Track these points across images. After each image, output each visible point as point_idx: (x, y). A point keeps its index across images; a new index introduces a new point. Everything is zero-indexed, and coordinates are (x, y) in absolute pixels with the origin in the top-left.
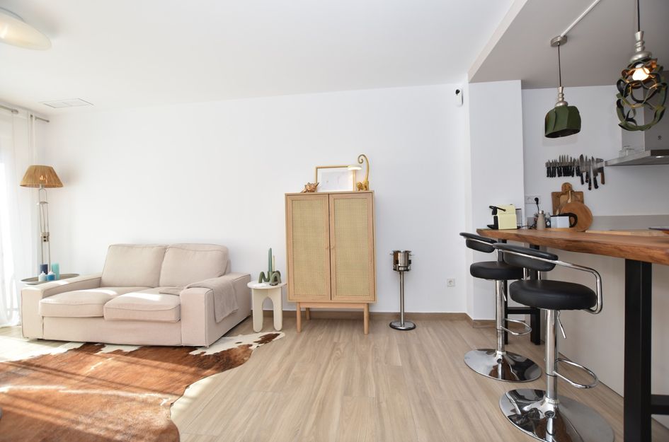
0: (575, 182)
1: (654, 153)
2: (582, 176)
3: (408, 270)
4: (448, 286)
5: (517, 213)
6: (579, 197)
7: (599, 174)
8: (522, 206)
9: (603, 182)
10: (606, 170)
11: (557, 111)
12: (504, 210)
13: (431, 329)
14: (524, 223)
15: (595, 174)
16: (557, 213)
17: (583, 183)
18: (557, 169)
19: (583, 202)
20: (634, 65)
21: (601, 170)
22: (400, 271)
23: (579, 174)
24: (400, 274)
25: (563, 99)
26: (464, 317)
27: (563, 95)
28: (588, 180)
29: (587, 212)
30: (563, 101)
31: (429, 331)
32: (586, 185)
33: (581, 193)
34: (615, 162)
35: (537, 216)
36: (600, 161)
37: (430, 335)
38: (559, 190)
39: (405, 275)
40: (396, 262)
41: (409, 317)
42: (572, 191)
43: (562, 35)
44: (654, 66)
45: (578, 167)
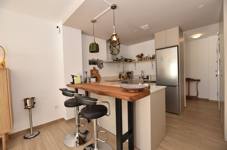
0: (96, 66)
1: (114, 60)
2: (98, 65)
3: (33, 107)
4: (55, 109)
5: (81, 77)
6: (97, 71)
7: (102, 65)
8: (82, 75)
9: (103, 67)
10: (103, 64)
11: (93, 44)
12: (76, 77)
13: (47, 131)
14: (83, 81)
15: (101, 65)
16: (92, 77)
17: (98, 67)
18: (92, 62)
19: (98, 73)
20: (113, 35)
21: (102, 64)
22: (29, 109)
23: (97, 64)
24: (29, 110)
25: (94, 40)
26: (63, 119)
27: (94, 39)
28: (99, 67)
29: (99, 76)
30: (94, 41)
31: (46, 133)
32: (99, 68)
33: (98, 70)
34: (105, 62)
35: (87, 78)
36: (102, 61)
37: (47, 134)
38: (92, 69)
39: (32, 110)
40: (26, 104)
41: (35, 129)
42: (96, 70)
43: (94, 19)
44: (118, 37)
45: (97, 62)
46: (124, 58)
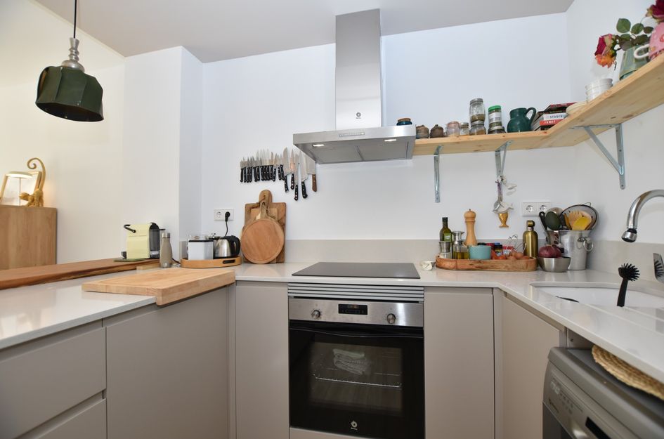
0: (276, 188)
9: (315, 189)
12: (134, 231)
17: (287, 190)
18: (254, 170)
23: (283, 177)
28: (295, 187)
32: (292, 193)
33: (284, 206)
45: (282, 166)
46: (498, 109)
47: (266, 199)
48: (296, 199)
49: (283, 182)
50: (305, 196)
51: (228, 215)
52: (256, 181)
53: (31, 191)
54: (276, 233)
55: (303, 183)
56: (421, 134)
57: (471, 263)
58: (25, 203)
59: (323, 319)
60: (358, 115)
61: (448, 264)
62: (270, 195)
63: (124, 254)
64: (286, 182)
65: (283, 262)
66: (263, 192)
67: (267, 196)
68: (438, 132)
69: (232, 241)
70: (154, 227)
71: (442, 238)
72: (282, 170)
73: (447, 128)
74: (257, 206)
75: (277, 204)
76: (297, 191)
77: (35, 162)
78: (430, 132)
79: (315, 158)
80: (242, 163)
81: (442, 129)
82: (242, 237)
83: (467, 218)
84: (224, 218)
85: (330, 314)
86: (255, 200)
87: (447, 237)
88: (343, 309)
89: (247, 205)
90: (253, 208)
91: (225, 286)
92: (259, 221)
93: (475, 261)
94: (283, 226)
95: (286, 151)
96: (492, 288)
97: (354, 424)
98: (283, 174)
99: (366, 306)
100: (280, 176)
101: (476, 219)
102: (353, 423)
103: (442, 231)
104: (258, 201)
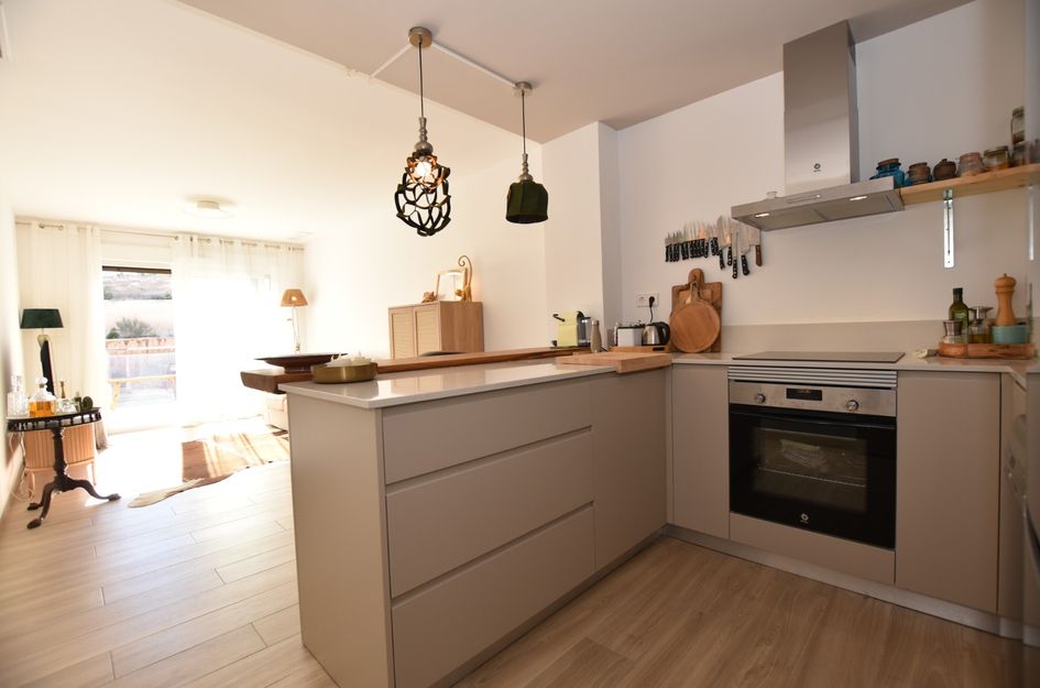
0: (709, 265)
2: (720, 254)
6: (715, 292)
7: (753, 248)
9: (759, 262)
10: (766, 240)
12: (563, 320)
17: (722, 266)
18: (682, 247)
23: (717, 251)
28: (733, 263)
32: (730, 270)
33: (719, 285)
42: (702, 283)
45: (716, 239)
47: (698, 279)
48: (735, 276)
49: (717, 258)
50: (746, 272)
51: (652, 300)
52: (684, 259)
53: (460, 286)
54: (710, 318)
55: (744, 256)
56: (916, 177)
57: (990, 348)
58: (459, 299)
59: (768, 403)
60: (817, 166)
61: (953, 351)
62: (701, 273)
63: (555, 343)
64: (721, 257)
65: (719, 351)
66: (692, 272)
67: (698, 276)
68: (945, 170)
69: (660, 327)
70: (580, 316)
71: (953, 317)
72: (716, 244)
73: (960, 163)
74: (687, 287)
75: (710, 284)
76: (735, 266)
77: (464, 259)
78: (932, 171)
79: (760, 228)
80: (668, 239)
81: (953, 164)
82: (671, 322)
83: (998, 287)
84: (648, 304)
85: (777, 399)
86: (684, 281)
87: (961, 316)
88: (791, 394)
89: (674, 287)
90: (681, 290)
91: (661, 368)
92: (689, 305)
93: (998, 345)
94: (719, 309)
95: (720, 220)
96: (1000, 373)
97: (805, 518)
98: (717, 248)
99: (820, 392)
100: (713, 251)
101: (1015, 288)
102: (803, 515)
103: (952, 307)
104: (687, 282)
